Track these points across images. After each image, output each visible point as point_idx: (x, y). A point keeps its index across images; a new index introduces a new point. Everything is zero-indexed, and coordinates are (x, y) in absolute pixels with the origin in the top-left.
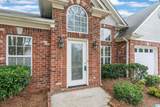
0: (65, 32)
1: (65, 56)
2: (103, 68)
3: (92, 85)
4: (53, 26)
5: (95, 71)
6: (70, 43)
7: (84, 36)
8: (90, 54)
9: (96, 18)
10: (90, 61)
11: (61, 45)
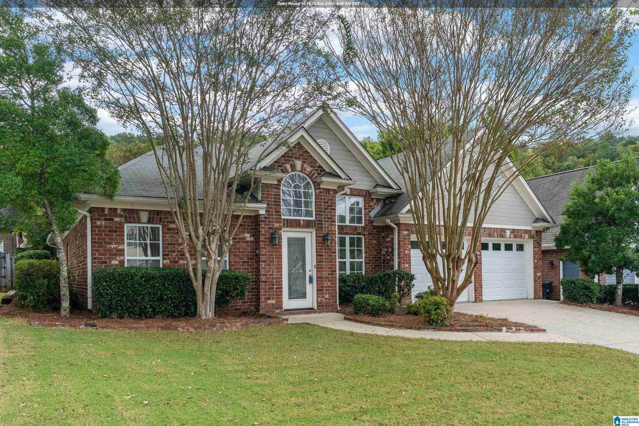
0: (279, 220)
1: (280, 257)
2: (343, 280)
3: (322, 307)
4: (262, 212)
5: (327, 284)
6: (286, 235)
7: (308, 225)
8: (319, 255)
9: (328, 191)
10: (319, 267)
11: (274, 240)
